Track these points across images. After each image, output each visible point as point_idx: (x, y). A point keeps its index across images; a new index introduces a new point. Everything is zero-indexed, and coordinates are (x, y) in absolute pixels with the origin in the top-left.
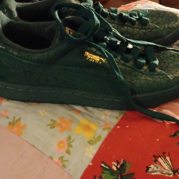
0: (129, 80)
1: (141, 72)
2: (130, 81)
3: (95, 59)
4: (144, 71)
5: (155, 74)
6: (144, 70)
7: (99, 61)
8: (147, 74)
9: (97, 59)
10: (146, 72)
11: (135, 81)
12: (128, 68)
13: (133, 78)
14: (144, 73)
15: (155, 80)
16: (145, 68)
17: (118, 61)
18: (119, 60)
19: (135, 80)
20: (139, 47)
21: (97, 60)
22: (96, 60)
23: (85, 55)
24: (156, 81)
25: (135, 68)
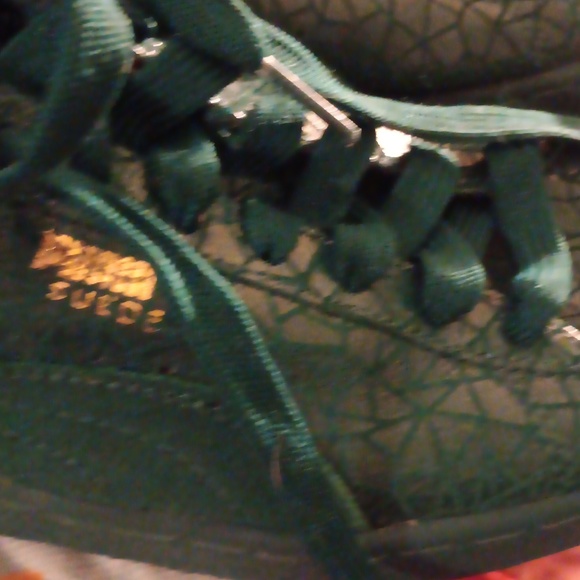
0: (362, 427)
1: (445, 355)
2: (365, 436)
3: (119, 288)
4: (471, 345)
5: (541, 366)
6: (468, 337)
7: (148, 305)
8: (488, 369)
9: (131, 290)
10: (479, 348)
11: (405, 427)
12: (358, 337)
13: (391, 408)
14: (466, 356)
15: (535, 418)
16: (480, 315)
17: (291, 289)
18: (303, 279)
19: (403, 418)
20: (446, 152)
21: (134, 299)
22: (123, 298)
23: (43, 260)
24: (543, 433)
25: (407, 331)
